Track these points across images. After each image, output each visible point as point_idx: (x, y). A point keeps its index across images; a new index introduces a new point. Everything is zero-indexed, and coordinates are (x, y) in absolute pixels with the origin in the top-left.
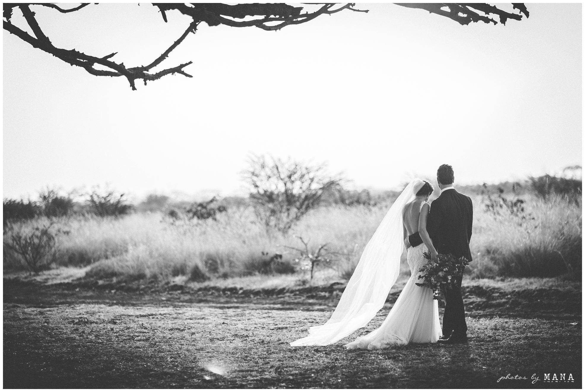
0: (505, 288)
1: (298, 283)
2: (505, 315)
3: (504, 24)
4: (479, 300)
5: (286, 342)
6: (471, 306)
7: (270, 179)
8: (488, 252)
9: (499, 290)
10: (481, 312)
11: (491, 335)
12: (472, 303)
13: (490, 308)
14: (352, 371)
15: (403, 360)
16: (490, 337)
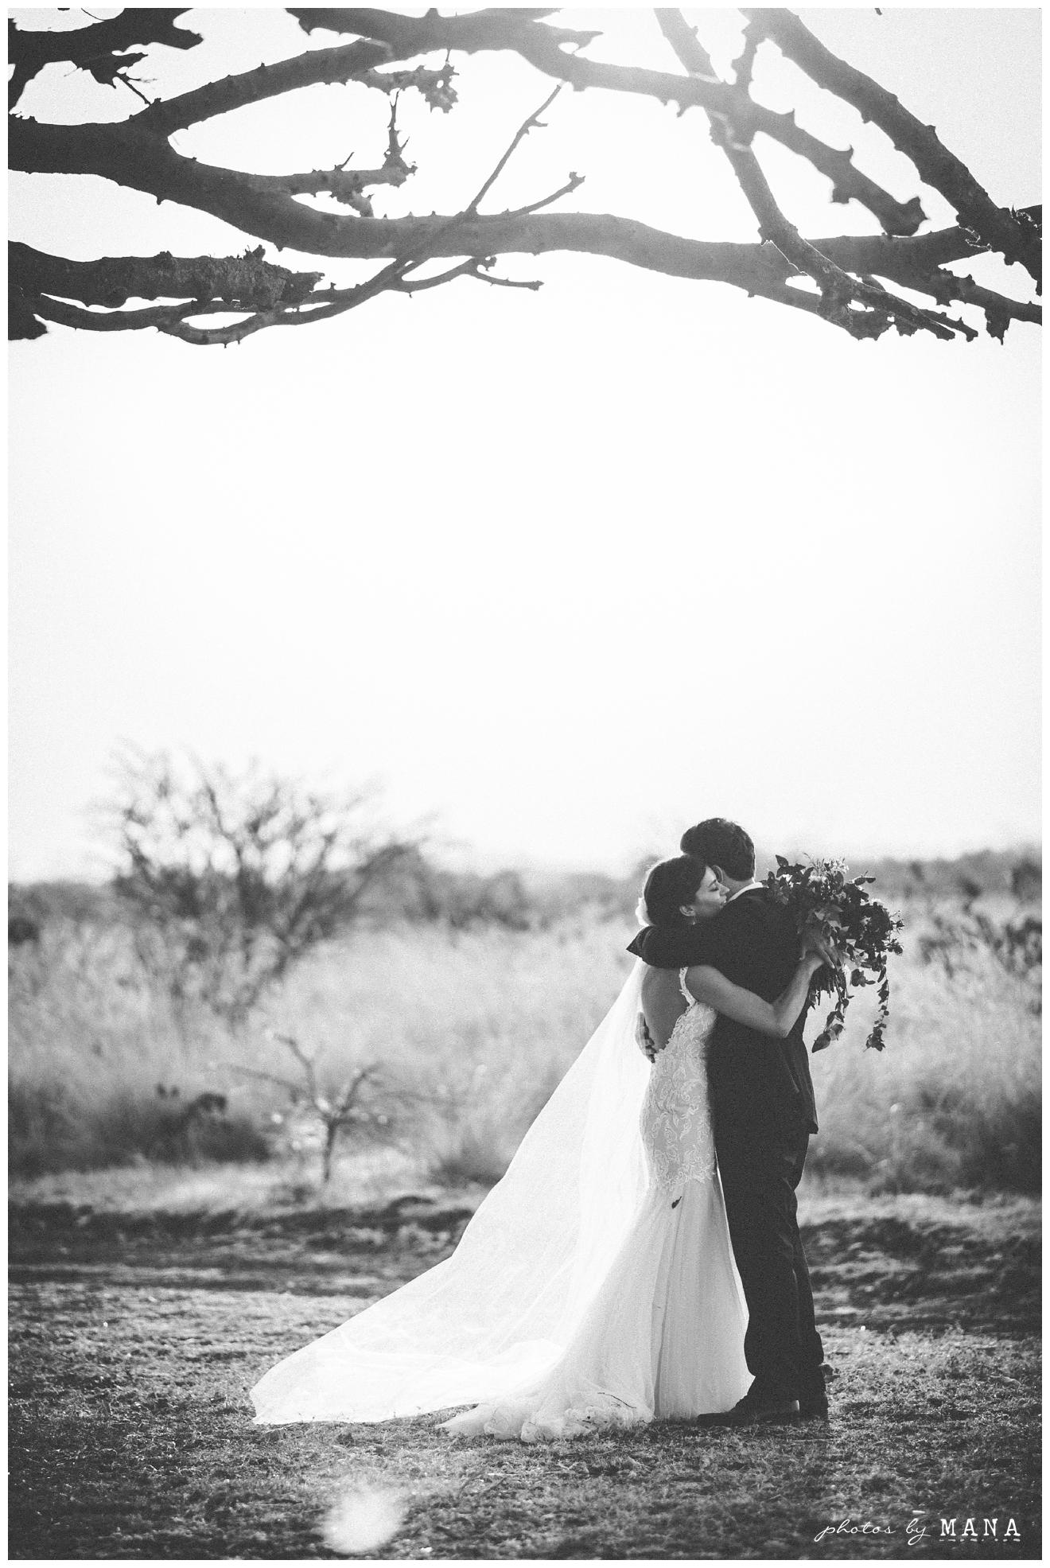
0: (983, 1226)
1: (281, 1195)
2: (986, 1321)
3: (1001, 337)
4: (894, 1266)
5: (243, 1408)
6: (869, 1289)
7: (188, 833)
8: (927, 1101)
9: (965, 1236)
10: (904, 1310)
11: (937, 1395)
12: (870, 1278)
13: (934, 1296)
14: (467, 1517)
15: (641, 1480)
16: (935, 1402)
